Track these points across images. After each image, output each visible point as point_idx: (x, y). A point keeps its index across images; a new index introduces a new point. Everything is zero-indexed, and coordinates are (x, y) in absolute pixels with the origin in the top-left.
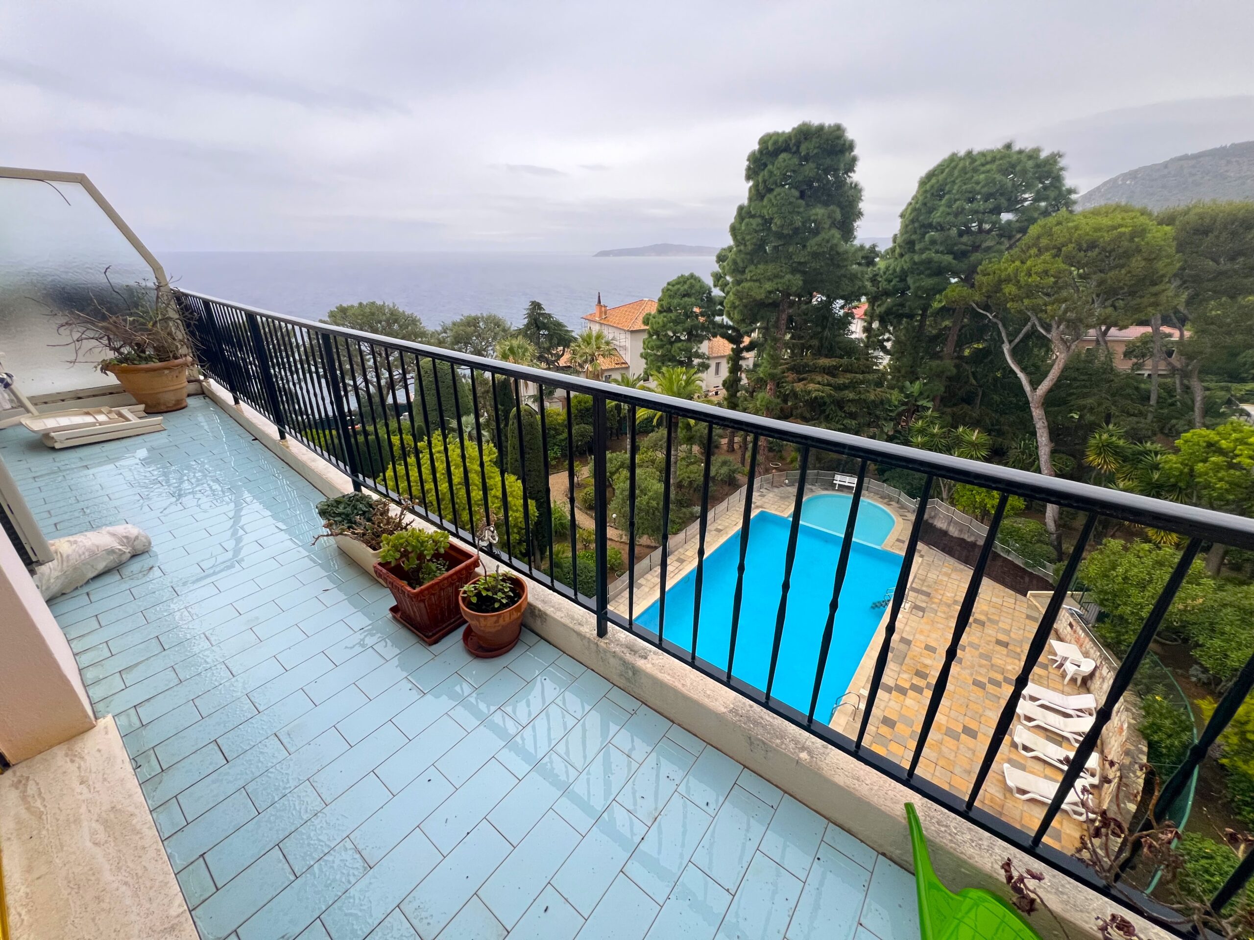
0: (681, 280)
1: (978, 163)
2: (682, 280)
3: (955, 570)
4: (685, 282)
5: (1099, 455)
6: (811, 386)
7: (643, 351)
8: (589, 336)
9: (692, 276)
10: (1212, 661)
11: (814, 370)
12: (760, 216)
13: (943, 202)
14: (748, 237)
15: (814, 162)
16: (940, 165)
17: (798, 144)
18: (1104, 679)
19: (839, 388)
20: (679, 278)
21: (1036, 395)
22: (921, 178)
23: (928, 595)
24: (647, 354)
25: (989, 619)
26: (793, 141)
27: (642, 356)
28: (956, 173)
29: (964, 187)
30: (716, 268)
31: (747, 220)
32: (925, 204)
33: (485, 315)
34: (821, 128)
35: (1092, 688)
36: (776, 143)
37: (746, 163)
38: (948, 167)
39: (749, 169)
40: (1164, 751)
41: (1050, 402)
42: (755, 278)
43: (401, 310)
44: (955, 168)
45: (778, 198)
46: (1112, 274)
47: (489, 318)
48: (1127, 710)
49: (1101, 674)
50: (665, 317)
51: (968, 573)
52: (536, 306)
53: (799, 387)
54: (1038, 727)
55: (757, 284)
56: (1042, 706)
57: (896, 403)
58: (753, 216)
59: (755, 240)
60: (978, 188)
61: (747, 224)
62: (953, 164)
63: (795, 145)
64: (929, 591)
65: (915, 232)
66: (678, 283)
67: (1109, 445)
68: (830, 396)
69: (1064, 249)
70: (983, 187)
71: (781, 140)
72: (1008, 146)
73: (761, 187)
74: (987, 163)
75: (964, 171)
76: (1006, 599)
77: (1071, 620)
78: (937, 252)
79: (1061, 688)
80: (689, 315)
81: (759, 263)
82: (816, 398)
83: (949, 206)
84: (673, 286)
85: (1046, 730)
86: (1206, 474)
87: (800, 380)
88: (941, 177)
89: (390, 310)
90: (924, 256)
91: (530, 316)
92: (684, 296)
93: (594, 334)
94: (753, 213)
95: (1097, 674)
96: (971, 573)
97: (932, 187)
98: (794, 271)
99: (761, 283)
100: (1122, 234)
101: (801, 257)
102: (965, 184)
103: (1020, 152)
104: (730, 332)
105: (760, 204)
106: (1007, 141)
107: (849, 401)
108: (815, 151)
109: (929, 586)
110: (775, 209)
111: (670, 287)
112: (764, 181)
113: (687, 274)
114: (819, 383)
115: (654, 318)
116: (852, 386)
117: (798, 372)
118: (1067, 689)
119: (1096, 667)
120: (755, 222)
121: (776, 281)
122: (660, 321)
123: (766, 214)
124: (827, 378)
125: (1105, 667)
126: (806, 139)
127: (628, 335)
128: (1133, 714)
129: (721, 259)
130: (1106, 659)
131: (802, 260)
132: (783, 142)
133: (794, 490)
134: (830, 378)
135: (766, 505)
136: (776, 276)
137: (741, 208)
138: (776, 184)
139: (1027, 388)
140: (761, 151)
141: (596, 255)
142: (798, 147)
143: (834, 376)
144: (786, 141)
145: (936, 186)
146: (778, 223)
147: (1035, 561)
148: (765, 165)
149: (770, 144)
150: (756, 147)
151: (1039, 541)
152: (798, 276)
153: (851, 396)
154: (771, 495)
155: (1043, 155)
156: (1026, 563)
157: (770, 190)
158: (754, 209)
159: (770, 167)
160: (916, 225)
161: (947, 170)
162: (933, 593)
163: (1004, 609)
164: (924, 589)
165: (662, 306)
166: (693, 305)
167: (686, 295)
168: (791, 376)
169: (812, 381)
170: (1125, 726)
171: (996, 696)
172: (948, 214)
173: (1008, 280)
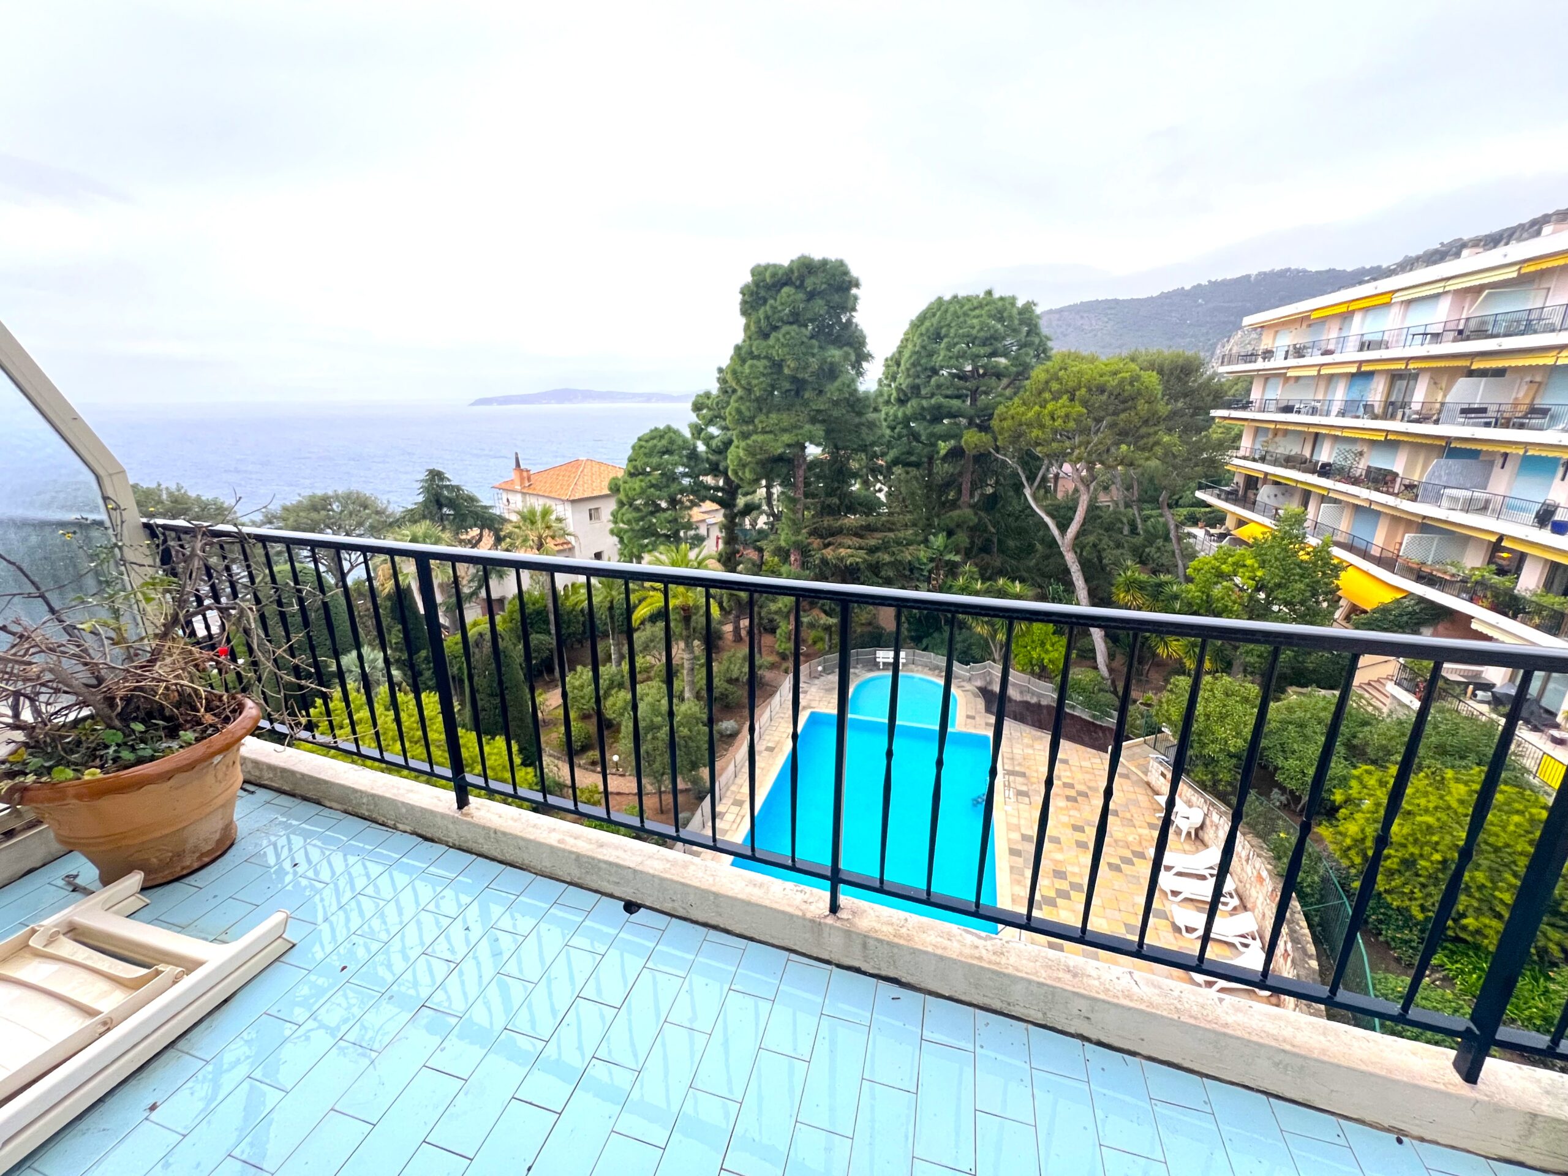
0: (654, 434)
1: (966, 308)
2: (657, 435)
3: (1035, 739)
4: (662, 437)
5: (1128, 591)
6: (843, 552)
7: (612, 526)
8: (533, 512)
9: (669, 429)
10: (1294, 782)
11: (839, 531)
12: (766, 357)
13: (943, 345)
14: (755, 382)
15: (822, 298)
16: (929, 309)
17: (802, 279)
18: (1217, 827)
19: (872, 551)
20: (652, 431)
21: (1065, 541)
22: (912, 322)
23: (1023, 775)
24: (621, 530)
25: (1089, 788)
26: (796, 274)
27: (612, 532)
28: (949, 316)
29: (961, 331)
30: (693, 418)
31: (749, 362)
32: (924, 347)
33: (340, 492)
34: (824, 263)
35: (1206, 838)
36: (774, 275)
37: (739, 297)
38: (939, 309)
39: (744, 303)
40: (1308, 890)
41: (1078, 545)
42: (768, 429)
43: (193, 494)
44: (946, 311)
45: (788, 337)
46: (1123, 416)
47: (348, 496)
48: (1259, 856)
49: (1212, 822)
50: (641, 481)
51: (1047, 738)
52: (435, 475)
53: (829, 553)
54: (1186, 900)
55: (771, 436)
56: (1179, 874)
57: (925, 561)
58: (758, 357)
59: (764, 386)
60: (974, 332)
61: (751, 366)
62: (943, 308)
63: (797, 279)
64: (1022, 770)
65: (918, 377)
66: (653, 438)
67: (1135, 581)
68: (865, 560)
69: (1077, 393)
70: (978, 331)
71: (780, 272)
72: (989, 293)
73: (763, 323)
74: (975, 308)
75: (956, 315)
76: (1093, 760)
77: (1162, 769)
78: (947, 397)
79: (1180, 846)
80: (673, 478)
81: (769, 412)
82: (851, 564)
83: (948, 349)
84: (647, 441)
85: (1192, 900)
86: (1223, 599)
87: (826, 546)
88: (935, 320)
89: (170, 494)
90: (933, 401)
91: (427, 490)
92: (664, 453)
93: (539, 509)
94: (756, 353)
95: (1208, 822)
96: (1050, 737)
97: (928, 330)
98: (813, 421)
99: (775, 435)
100: (1124, 378)
101: (820, 404)
102: (961, 328)
103: (1002, 299)
104: (720, 494)
105: (764, 343)
106: (987, 288)
107: (884, 564)
108: (824, 286)
109: (1020, 764)
110: (786, 350)
111: (643, 443)
112: (767, 318)
113: (662, 427)
114: (849, 547)
115: (625, 482)
116: (885, 547)
117: (821, 537)
118: (1187, 847)
119: (1206, 815)
120: (761, 364)
121: (795, 431)
122: (637, 486)
123: (774, 353)
124: (857, 541)
125: (1214, 814)
126: (809, 272)
127: (568, 507)
128: (1266, 858)
129: (697, 407)
130: (1213, 805)
131: (822, 407)
132: (783, 275)
133: (834, 678)
134: (860, 541)
135: (813, 704)
136: (795, 427)
137: (738, 348)
138: (783, 321)
139: (1055, 532)
140: (757, 284)
141: (472, 404)
142: (802, 282)
143: (861, 537)
144: (786, 274)
145: (931, 329)
146: (792, 365)
147: (1102, 712)
148: (765, 301)
149: (768, 274)
150: (748, 279)
151: (1101, 690)
152: (818, 426)
153: (887, 558)
154: (813, 690)
155: (1020, 304)
156: (1094, 716)
157: (776, 328)
158: (758, 349)
159: (771, 302)
160: (919, 368)
161: (938, 314)
162: (1028, 773)
163: (1097, 772)
164: (1017, 769)
165: (635, 467)
166: (676, 464)
167: (668, 451)
168: (816, 542)
169: (841, 545)
170: (1265, 874)
171: (1134, 876)
172: (951, 358)
173: (1030, 425)
